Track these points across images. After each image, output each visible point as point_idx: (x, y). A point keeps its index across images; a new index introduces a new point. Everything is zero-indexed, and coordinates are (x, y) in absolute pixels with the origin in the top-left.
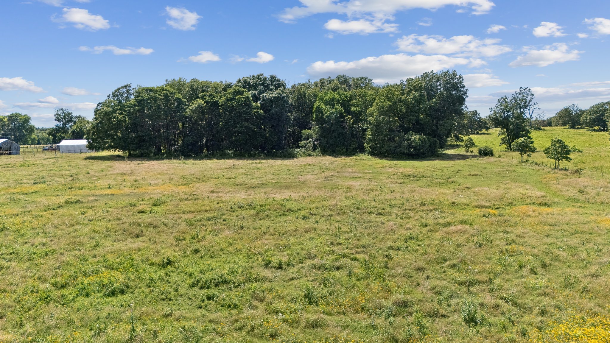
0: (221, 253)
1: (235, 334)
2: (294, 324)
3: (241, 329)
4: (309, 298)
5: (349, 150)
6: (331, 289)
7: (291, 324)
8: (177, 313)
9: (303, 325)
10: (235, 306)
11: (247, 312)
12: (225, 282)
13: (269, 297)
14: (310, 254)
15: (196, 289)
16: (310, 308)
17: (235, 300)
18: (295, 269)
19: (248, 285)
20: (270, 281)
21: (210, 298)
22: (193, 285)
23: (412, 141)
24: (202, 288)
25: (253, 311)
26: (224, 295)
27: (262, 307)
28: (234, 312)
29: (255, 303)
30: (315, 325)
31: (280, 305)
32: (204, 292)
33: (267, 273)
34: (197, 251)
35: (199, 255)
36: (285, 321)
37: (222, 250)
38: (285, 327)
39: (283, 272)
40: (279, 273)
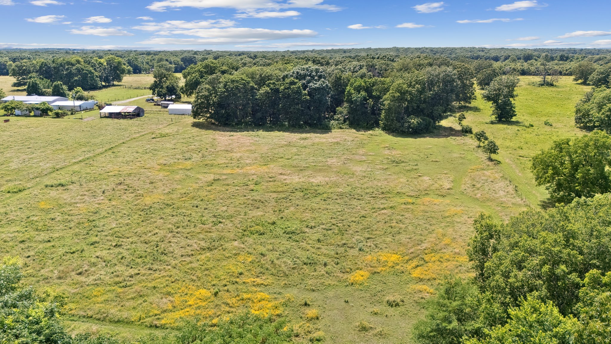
0: (291, 219)
1: (298, 249)
2: (313, 247)
3: (300, 248)
4: (319, 241)
5: (369, 124)
6: (326, 238)
7: (313, 248)
8: (282, 243)
9: (316, 248)
10: (298, 241)
11: (301, 244)
12: (294, 233)
13: (307, 239)
14: (322, 222)
15: (285, 234)
16: (318, 243)
17: (298, 240)
18: (316, 229)
19: (301, 234)
20: (308, 233)
21: (290, 238)
22: (284, 233)
23: (411, 124)
24: (287, 234)
25: (303, 243)
26: (294, 238)
27: (305, 242)
28: (298, 243)
29: (303, 241)
30: (319, 248)
31: (310, 242)
32: (288, 235)
33: (307, 230)
34: (282, 218)
35: (283, 219)
36: (311, 247)
37: (291, 217)
38: (311, 248)
39: (312, 230)
40: (311, 230)
